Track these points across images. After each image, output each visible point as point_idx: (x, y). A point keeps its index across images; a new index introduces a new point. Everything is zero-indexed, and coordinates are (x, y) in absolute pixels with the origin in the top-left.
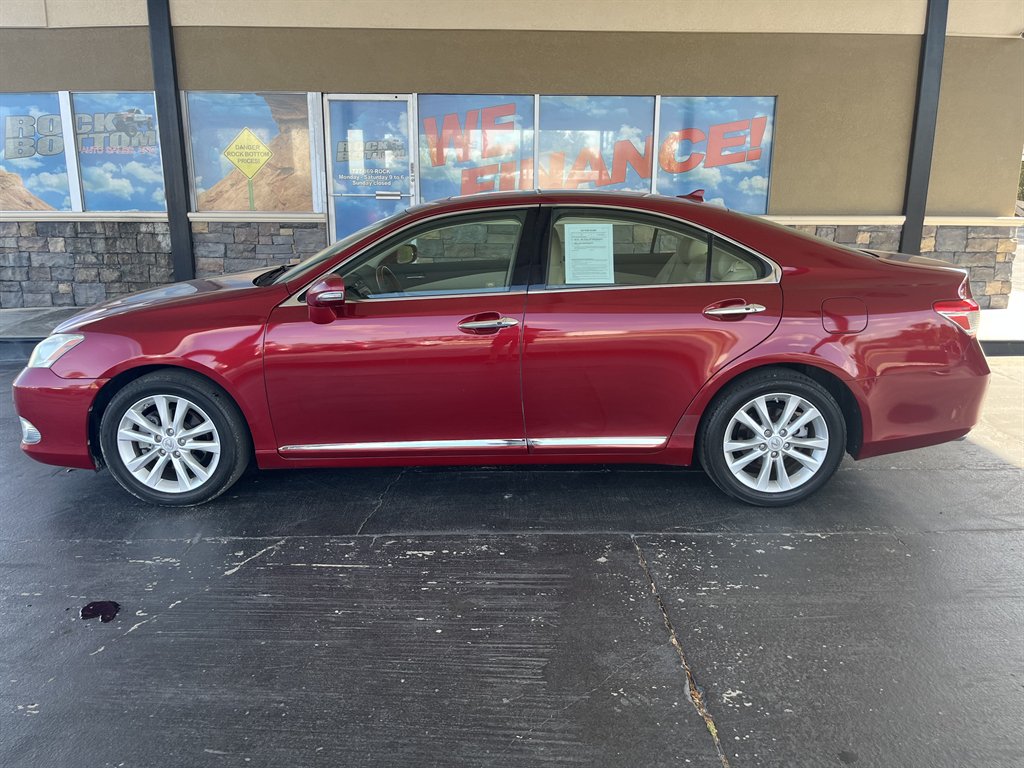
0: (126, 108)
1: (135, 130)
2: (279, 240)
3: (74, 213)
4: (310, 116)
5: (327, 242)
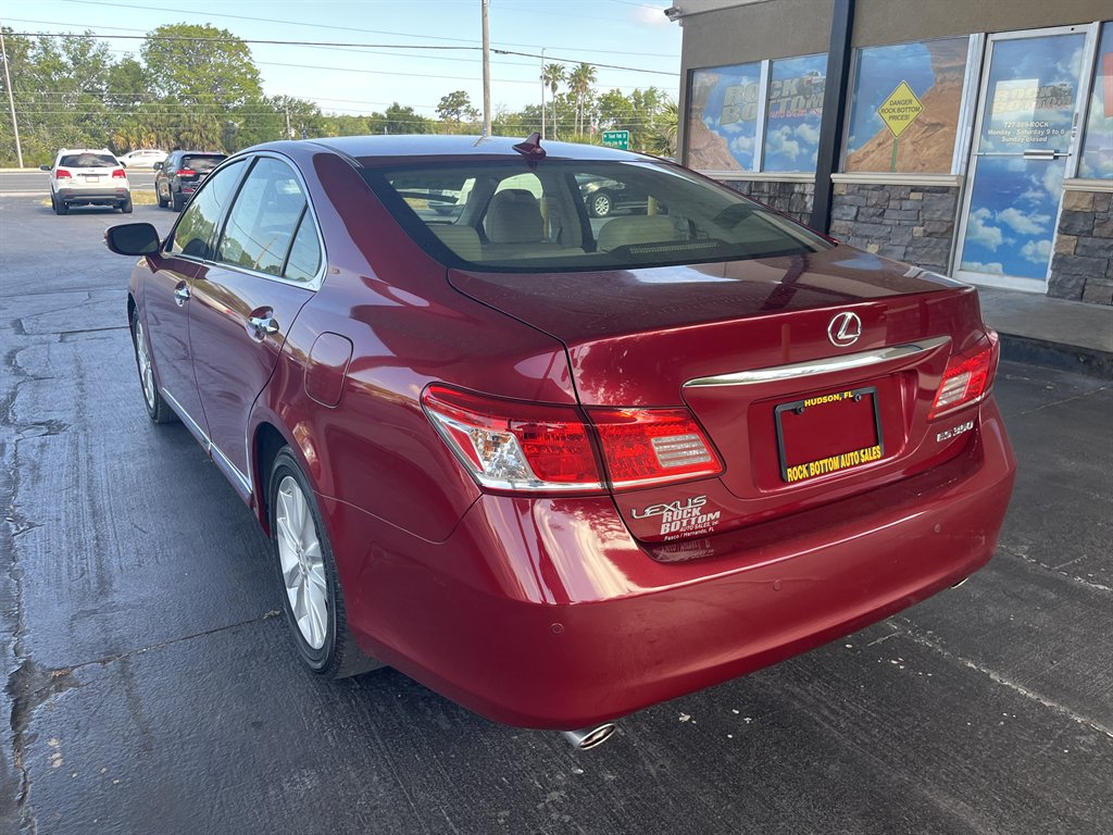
0: (808, 71)
1: (810, 93)
2: (907, 205)
3: (754, 173)
4: (968, 62)
5: (955, 210)
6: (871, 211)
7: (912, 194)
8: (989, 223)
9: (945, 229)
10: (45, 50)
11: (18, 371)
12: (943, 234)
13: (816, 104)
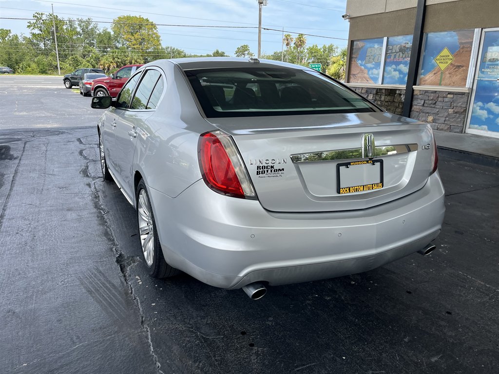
0: (404, 42)
1: (405, 51)
2: (446, 100)
3: (379, 84)
4: (474, 40)
5: (468, 103)
6: (430, 102)
7: (449, 95)
8: (482, 108)
9: (463, 110)
10: (71, 26)
11: (85, 158)
12: (462, 112)
13: (407, 56)
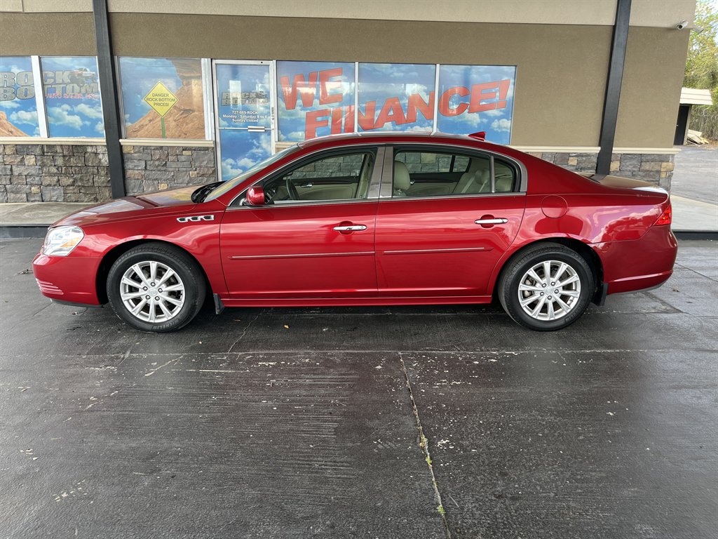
0: (77, 67)
1: (83, 83)
2: (183, 158)
3: (42, 138)
4: (203, 74)
5: (215, 160)
6: (157, 163)
7: (184, 152)
9: (212, 171)
12: (211, 175)
13: (94, 90)
